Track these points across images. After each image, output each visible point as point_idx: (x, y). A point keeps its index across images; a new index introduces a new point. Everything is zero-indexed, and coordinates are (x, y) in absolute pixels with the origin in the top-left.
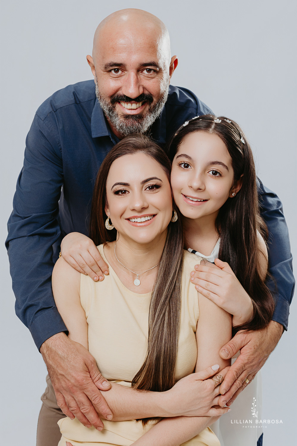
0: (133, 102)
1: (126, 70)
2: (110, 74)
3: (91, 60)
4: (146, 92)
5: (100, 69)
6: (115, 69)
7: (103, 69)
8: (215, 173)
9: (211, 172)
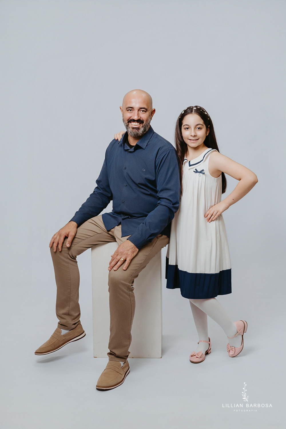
0: (136, 122)
1: (134, 110)
2: (128, 111)
3: (121, 108)
4: (141, 119)
5: (125, 110)
6: (130, 110)
7: (126, 109)
8: (199, 128)
9: (197, 129)
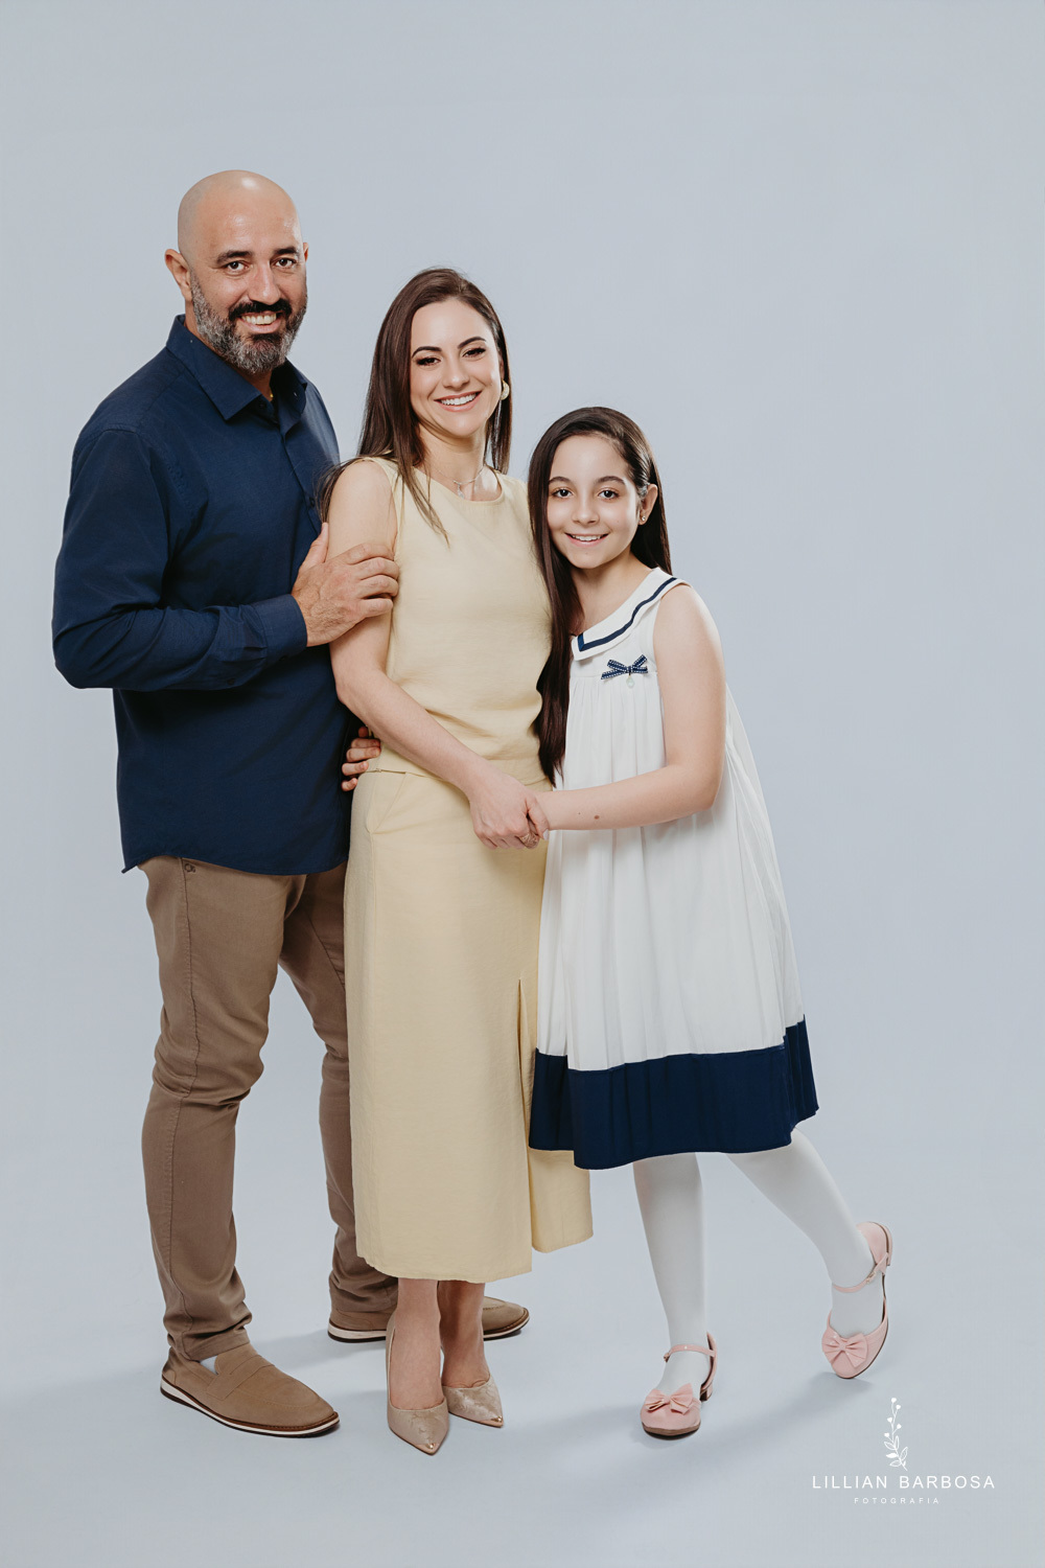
1: (253, 262)
2: (226, 272)
4: (284, 297)
5: (208, 266)
6: (232, 264)
7: (216, 265)
8: (609, 494)
9: (603, 495)
